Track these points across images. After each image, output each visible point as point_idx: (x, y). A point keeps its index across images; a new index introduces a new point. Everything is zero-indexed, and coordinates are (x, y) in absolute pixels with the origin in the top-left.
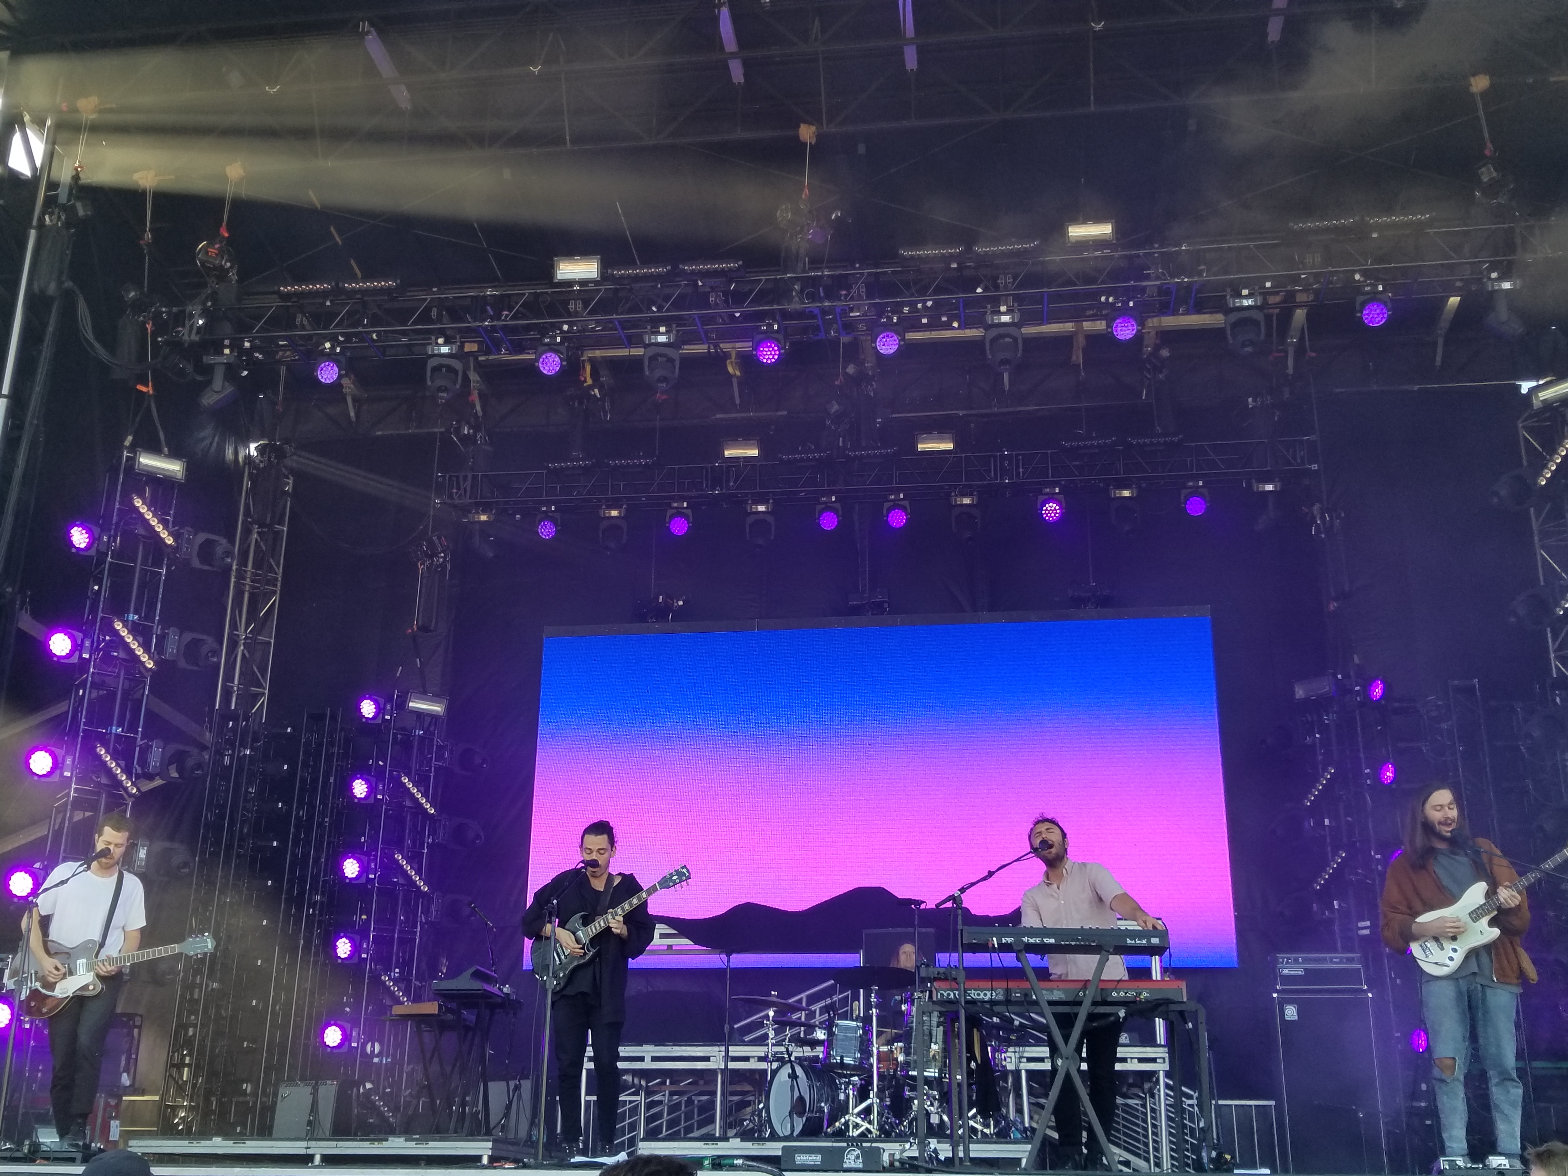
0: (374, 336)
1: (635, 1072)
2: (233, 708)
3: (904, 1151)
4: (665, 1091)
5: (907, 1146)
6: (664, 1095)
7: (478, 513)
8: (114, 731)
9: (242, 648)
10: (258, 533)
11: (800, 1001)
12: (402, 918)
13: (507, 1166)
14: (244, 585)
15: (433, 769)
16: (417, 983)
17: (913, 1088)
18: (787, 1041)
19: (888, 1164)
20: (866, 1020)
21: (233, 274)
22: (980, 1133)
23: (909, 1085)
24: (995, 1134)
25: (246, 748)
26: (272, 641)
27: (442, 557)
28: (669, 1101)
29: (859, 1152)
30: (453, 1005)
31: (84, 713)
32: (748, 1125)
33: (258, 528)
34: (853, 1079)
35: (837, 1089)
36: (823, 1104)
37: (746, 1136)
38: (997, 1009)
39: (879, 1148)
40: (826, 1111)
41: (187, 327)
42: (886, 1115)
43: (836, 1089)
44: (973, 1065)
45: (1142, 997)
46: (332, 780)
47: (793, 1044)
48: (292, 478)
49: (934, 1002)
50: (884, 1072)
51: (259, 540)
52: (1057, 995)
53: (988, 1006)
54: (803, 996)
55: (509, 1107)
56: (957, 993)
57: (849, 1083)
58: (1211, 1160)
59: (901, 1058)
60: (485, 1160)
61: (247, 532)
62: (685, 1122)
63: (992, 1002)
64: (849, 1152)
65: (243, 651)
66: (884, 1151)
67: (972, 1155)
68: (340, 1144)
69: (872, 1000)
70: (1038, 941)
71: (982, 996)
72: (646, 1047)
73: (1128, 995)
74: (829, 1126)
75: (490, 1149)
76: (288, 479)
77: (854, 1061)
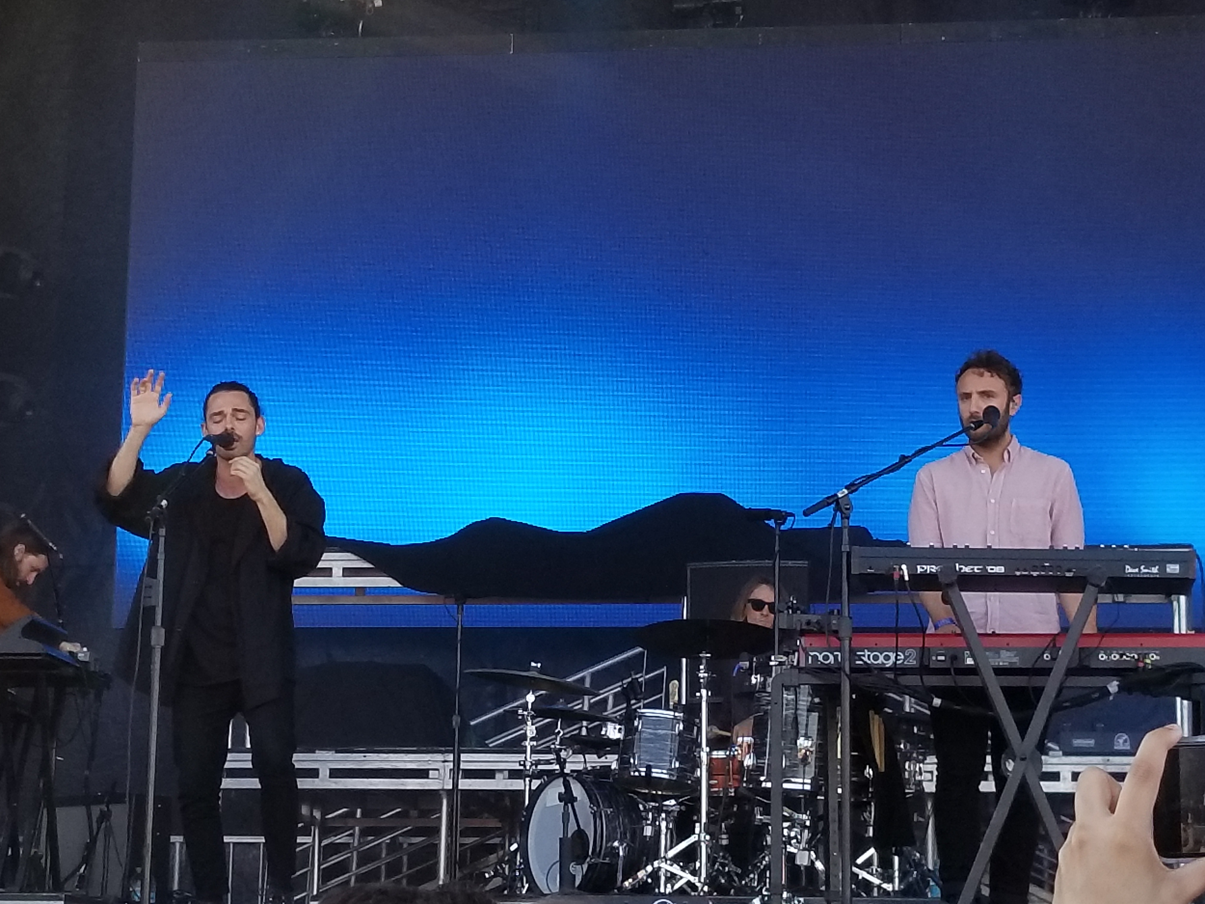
6: (352, 835)
18: (557, 743)
20: (691, 708)
24: (900, 891)
28: (359, 844)
34: (667, 803)
36: (616, 844)
38: (904, 680)
40: (621, 854)
42: (720, 860)
43: (639, 819)
45: (1148, 661)
47: (569, 750)
49: (803, 671)
52: (1008, 659)
53: (891, 676)
54: (586, 673)
55: (90, 848)
56: (839, 654)
57: (658, 810)
59: (749, 761)
63: (898, 670)
69: (701, 675)
70: (976, 571)
71: (881, 659)
72: (320, 755)
73: (1124, 657)
74: (626, 876)
77: (669, 774)
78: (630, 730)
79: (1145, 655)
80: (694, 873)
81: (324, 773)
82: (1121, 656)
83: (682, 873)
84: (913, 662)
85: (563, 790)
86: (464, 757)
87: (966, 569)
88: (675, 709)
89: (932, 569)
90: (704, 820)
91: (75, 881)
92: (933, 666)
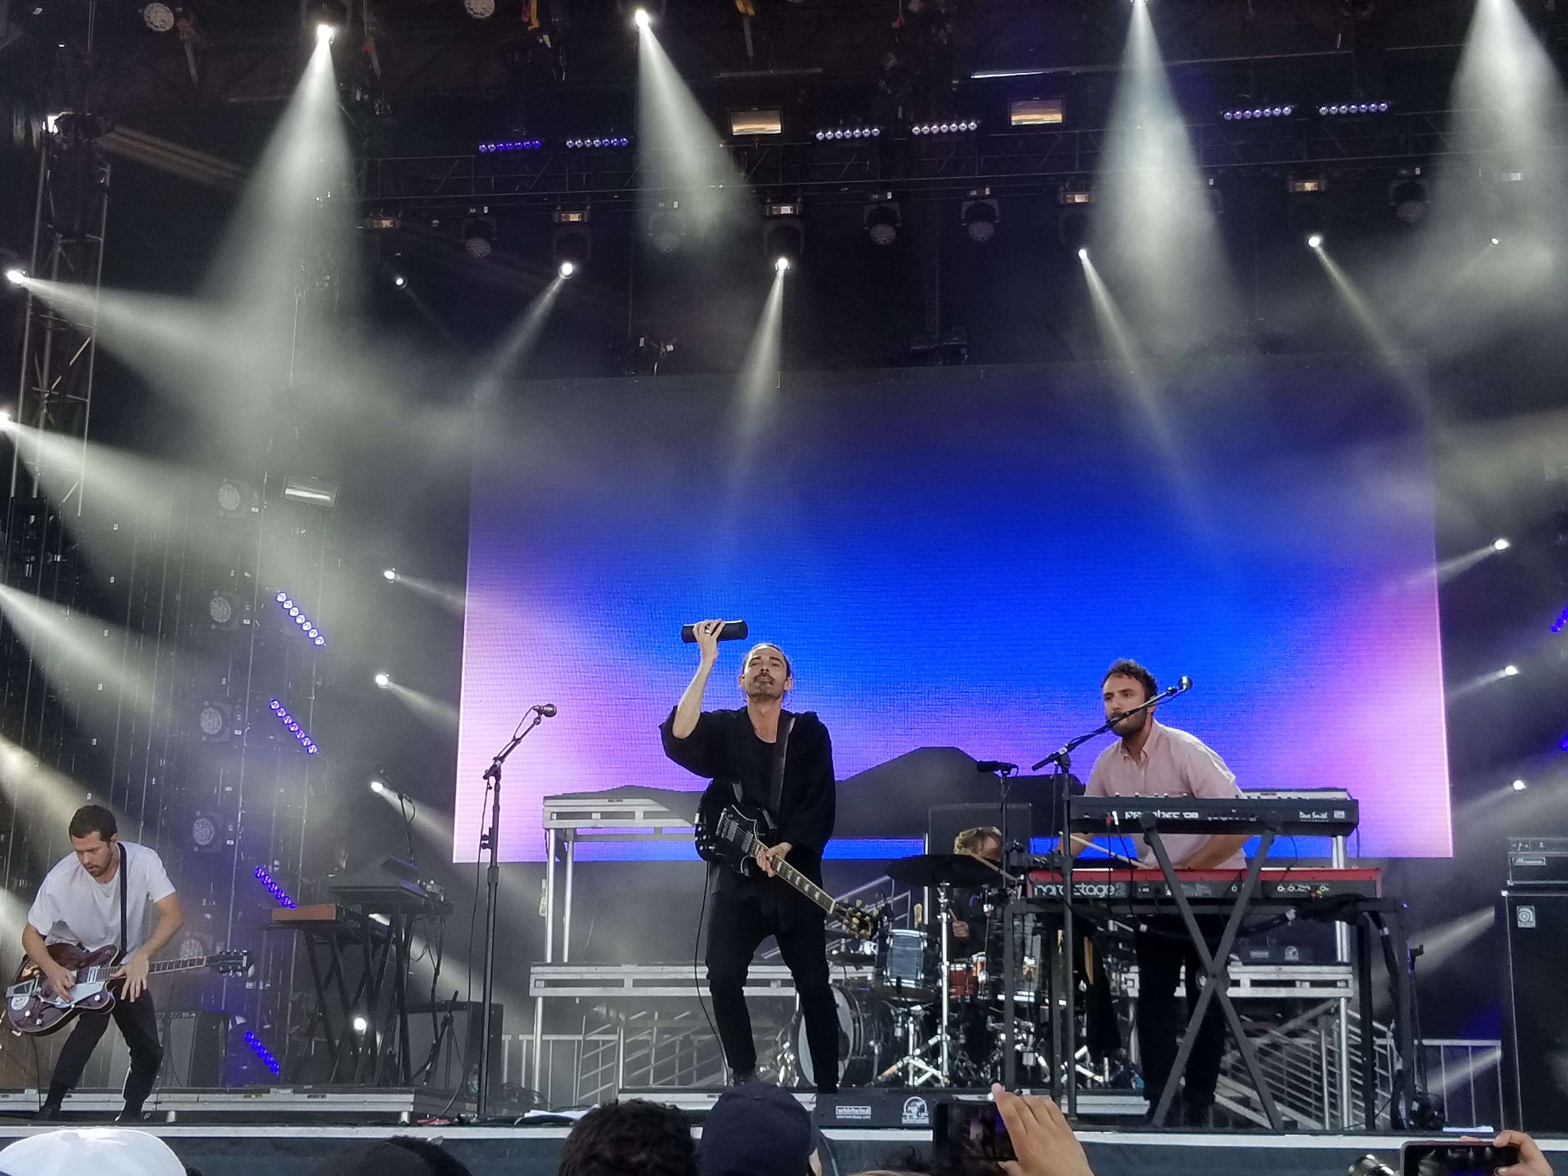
1: (610, 1002)
2: (34, 496)
4: (652, 1028)
6: (651, 1034)
7: (379, 219)
9: (44, 410)
10: (64, 246)
13: (436, 1124)
14: (45, 320)
15: (321, 583)
16: (305, 880)
20: (934, 929)
22: (1089, 1081)
24: (1110, 1082)
25: (54, 552)
26: (88, 401)
27: (328, 283)
28: (657, 1041)
29: (922, 1104)
30: (356, 909)
33: (63, 238)
34: (913, 1008)
35: (892, 1022)
36: (872, 1043)
38: (1116, 909)
40: (876, 1051)
42: (959, 1056)
43: (890, 1023)
44: (1083, 985)
45: (1319, 892)
46: (178, 598)
48: (109, 167)
49: (1029, 901)
51: (64, 253)
52: (1201, 890)
53: (1104, 906)
55: (436, 1048)
56: (1061, 887)
57: (908, 1014)
58: (1411, 1114)
59: (982, 977)
60: (405, 1117)
61: (47, 243)
62: (680, 1070)
63: (1109, 900)
64: (909, 1104)
65: (47, 415)
67: (1080, 1110)
68: (203, 1097)
69: (941, 901)
70: (1175, 817)
71: (1095, 891)
72: (625, 968)
73: (1299, 889)
74: (880, 1072)
75: (412, 1103)
76: (104, 166)
77: (916, 984)
78: (883, 947)
79: (1317, 888)
80: (937, 1067)
81: (629, 983)
82: (1297, 888)
83: (927, 1068)
84: (1123, 894)
87: (1167, 815)
88: (919, 929)
89: (1135, 815)
90: (945, 1023)
91: (424, 1074)
92: (1139, 897)
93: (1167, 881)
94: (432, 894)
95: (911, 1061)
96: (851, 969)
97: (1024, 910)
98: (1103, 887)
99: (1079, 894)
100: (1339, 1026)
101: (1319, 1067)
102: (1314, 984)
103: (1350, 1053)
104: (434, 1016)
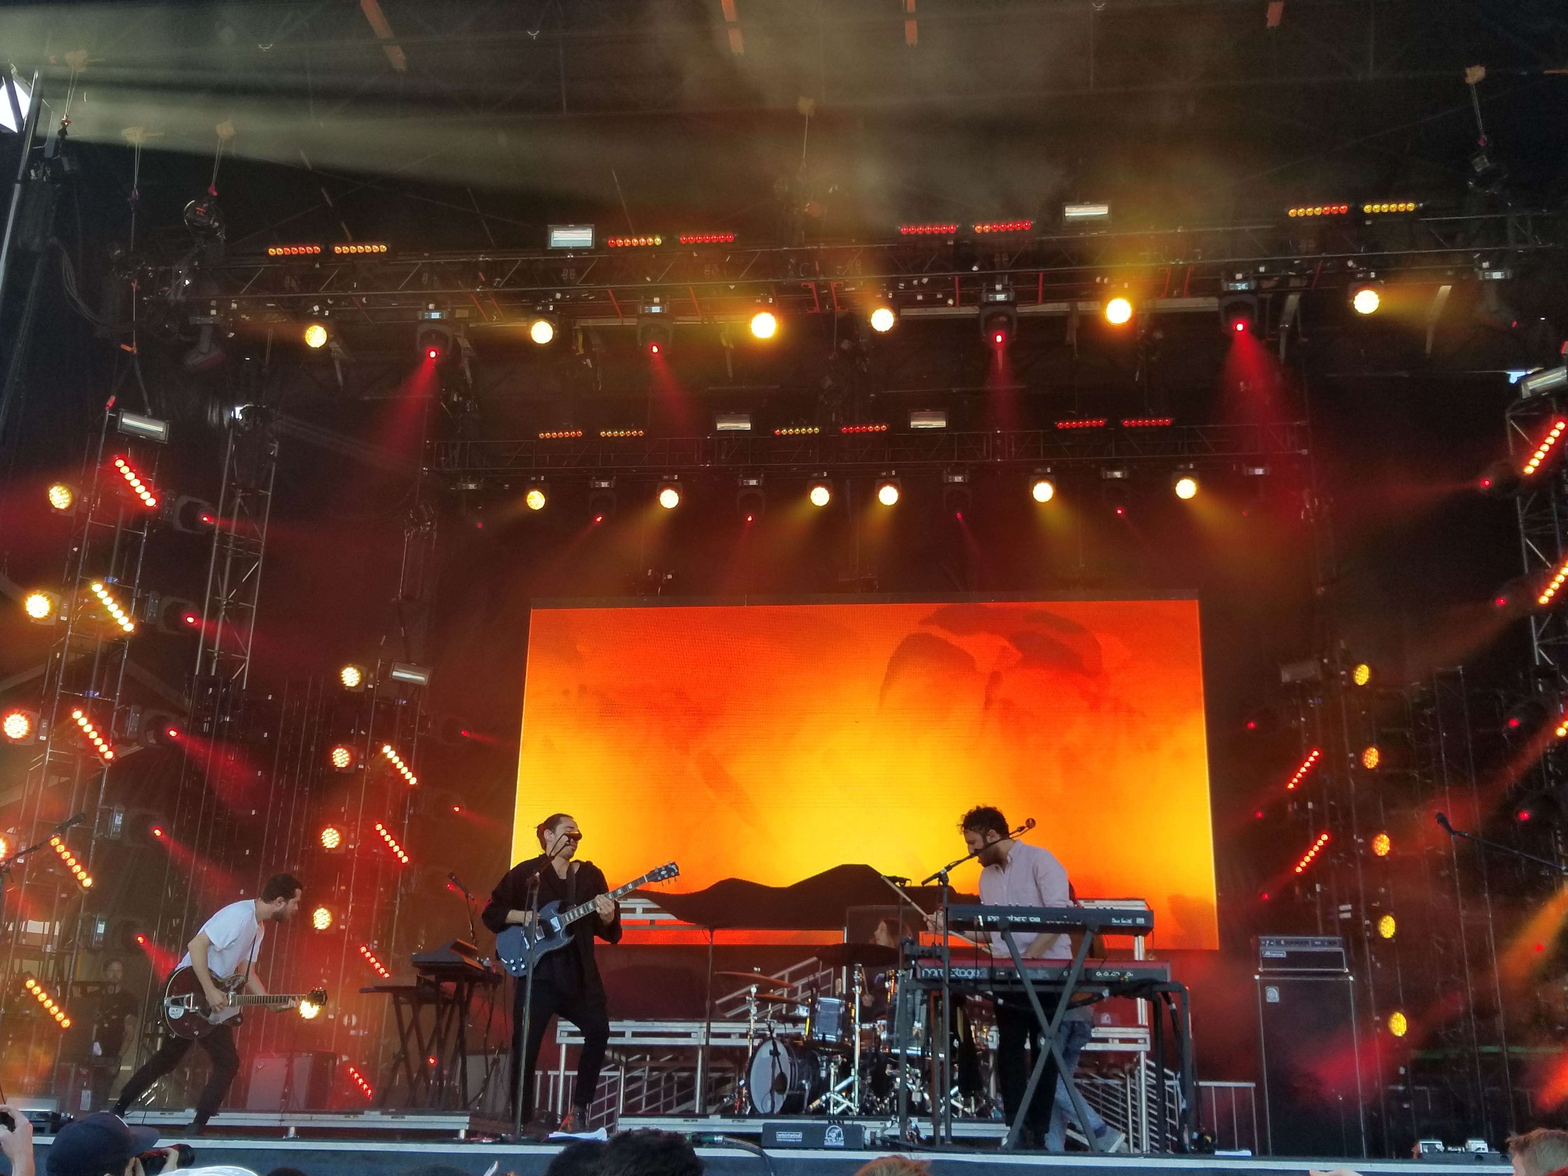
0: (364, 300)
2: (213, 674)
3: (885, 1129)
4: (645, 1067)
5: (889, 1124)
6: (644, 1071)
7: (465, 481)
8: (91, 695)
9: (223, 613)
10: (242, 497)
11: (782, 978)
12: (382, 889)
13: (484, 1141)
14: (227, 550)
15: (416, 740)
16: (396, 955)
17: (895, 1066)
18: (769, 1017)
19: (870, 1142)
20: (850, 997)
21: (221, 234)
22: (961, 1112)
23: (891, 1062)
24: (975, 1113)
25: (225, 715)
26: (255, 607)
27: (428, 525)
28: (649, 1076)
29: (840, 1130)
30: (432, 978)
31: (61, 676)
32: (728, 1102)
33: (242, 492)
34: (835, 1056)
35: (819, 1066)
36: (804, 1082)
37: (727, 1112)
38: (981, 987)
39: (860, 1127)
40: (807, 1088)
41: (173, 287)
42: (867, 1093)
43: (817, 1067)
44: (956, 1043)
45: (1126, 977)
46: (313, 749)
47: (776, 1021)
48: (278, 443)
49: (918, 981)
50: (866, 1050)
51: (242, 504)
52: (1041, 975)
53: (972, 984)
54: (786, 972)
55: (486, 1081)
56: (941, 970)
57: (830, 1061)
58: (1192, 1141)
59: (884, 1036)
60: (462, 1135)
61: (231, 496)
62: (664, 1099)
63: (976, 981)
64: (830, 1130)
65: (224, 617)
66: (865, 1128)
67: (954, 1134)
68: (315, 1116)
69: (855, 977)
70: (1023, 920)
71: (966, 974)
72: (627, 1023)
73: (1112, 975)
74: (810, 1102)
75: (468, 1123)
76: (274, 443)
77: (836, 1038)
78: (813, 1011)
79: (1125, 974)
80: (851, 1100)
81: (628, 1034)
82: (1110, 974)
83: (843, 1101)
84: (985, 976)
85: (772, 1048)
86: (712, 1025)
87: (1017, 919)
88: (839, 997)
89: (995, 918)
90: (857, 1067)
91: (477, 1102)
92: (997, 978)
93: (1017, 968)
94: (488, 968)
95: (832, 1095)
96: (789, 1026)
97: (914, 988)
98: (971, 970)
99: (954, 976)
100: (1140, 1072)
101: (1125, 1101)
102: (1123, 1041)
103: (1148, 1091)
104: (487, 1059)
